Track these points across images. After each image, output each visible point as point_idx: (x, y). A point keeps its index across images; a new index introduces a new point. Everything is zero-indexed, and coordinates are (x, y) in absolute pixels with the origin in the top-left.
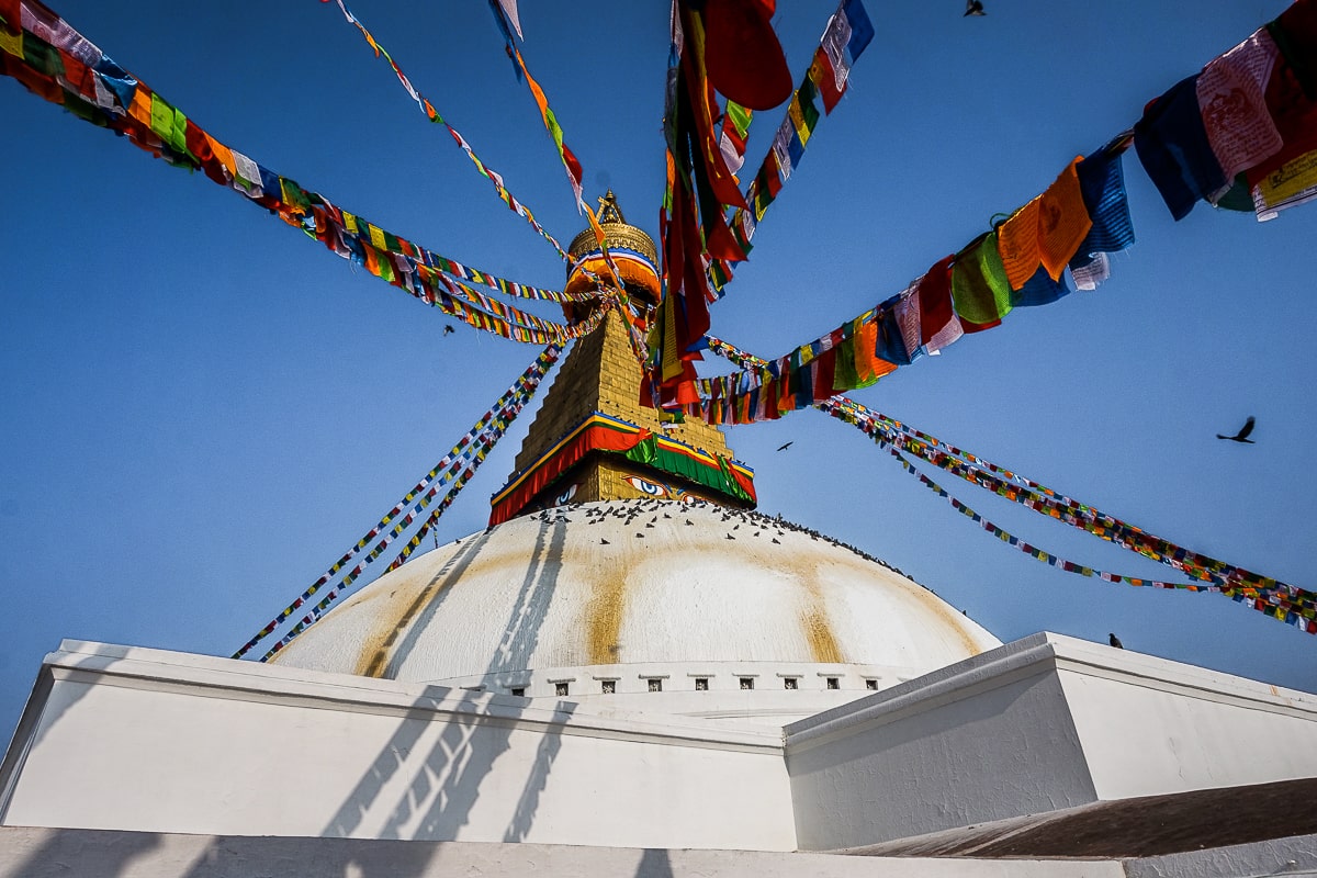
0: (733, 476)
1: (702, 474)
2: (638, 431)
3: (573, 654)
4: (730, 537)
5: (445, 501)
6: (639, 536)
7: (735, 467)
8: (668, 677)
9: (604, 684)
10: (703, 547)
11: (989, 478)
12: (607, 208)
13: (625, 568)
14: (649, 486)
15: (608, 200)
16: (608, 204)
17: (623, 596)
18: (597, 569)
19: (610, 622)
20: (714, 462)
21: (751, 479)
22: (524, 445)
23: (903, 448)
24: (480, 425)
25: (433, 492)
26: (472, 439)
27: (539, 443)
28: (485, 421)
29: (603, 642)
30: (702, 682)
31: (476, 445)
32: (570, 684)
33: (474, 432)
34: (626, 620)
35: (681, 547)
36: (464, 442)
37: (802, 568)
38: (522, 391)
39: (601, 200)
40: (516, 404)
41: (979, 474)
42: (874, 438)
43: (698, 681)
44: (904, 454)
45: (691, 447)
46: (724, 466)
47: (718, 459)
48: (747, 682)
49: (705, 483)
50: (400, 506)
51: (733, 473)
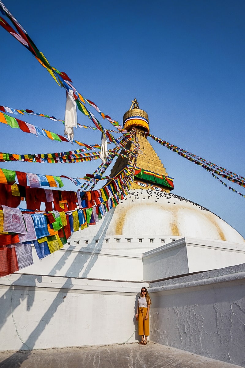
0: (167, 181)
1: (157, 180)
2: (139, 169)
3: (111, 232)
4: (156, 201)
5: (92, 187)
6: (132, 201)
7: (167, 178)
8: (132, 239)
9: (117, 240)
10: (148, 204)
11: (238, 181)
12: (134, 104)
13: (127, 210)
14: (142, 184)
15: (135, 101)
16: (135, 102)
17: (125, 218)
18: (120, 210)
19: (121, 224)
20: (161, 177)
21: (172, 181)
22: (111, 172)
23: (214, 173)
24: (100, 166)
25: (89, 185)
26: (98, 170)
27: (115, 172)
28: (101, 165)
29: (119, 229)
30: (141, 240)
31: (99, 172)
32: (109, 240)
33: (99, 169)
34: (125, 224)
35: (142, 204)
36: (96, 171)
37: (174, 210)
38: (111, 157)
39: (133, 101)
40: (110, 161)
41: (235, 180)
42: (207, 170)
43: (140, 240)
44: (215, 174)
45: (155, 173)
46: (164, 178)
47: (163, 176)
48: (152, 240)
49: (158, 183)
50: (80, 188)
51: (167, 180)
